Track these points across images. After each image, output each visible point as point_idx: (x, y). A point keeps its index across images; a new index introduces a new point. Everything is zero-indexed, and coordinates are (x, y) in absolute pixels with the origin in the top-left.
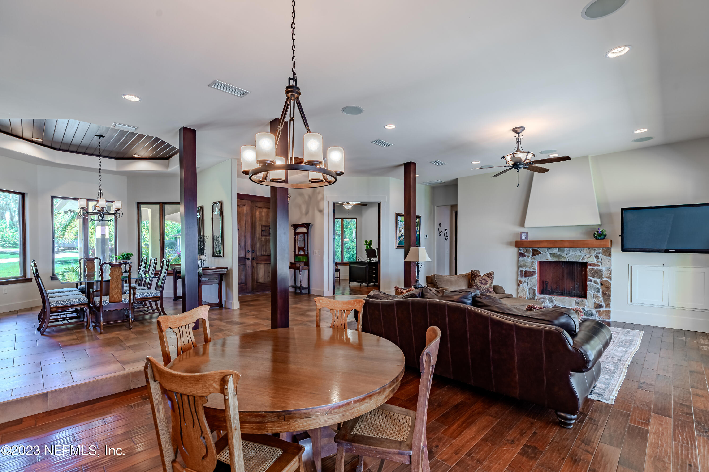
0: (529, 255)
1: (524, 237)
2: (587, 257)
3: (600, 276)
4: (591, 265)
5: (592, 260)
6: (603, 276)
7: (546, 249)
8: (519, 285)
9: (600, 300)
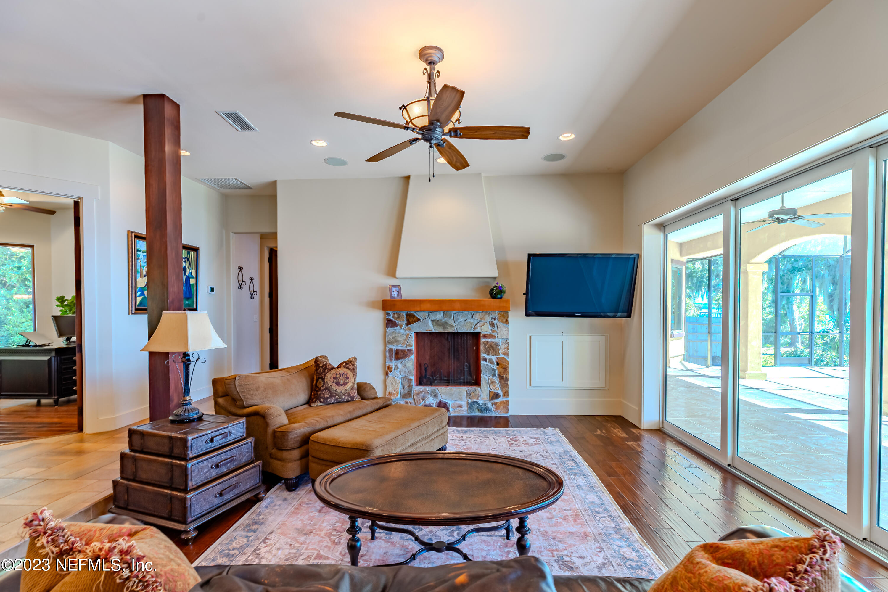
0: (402, 323)
1: (395, 294)
2: (480, 325)
3: (496, 352)
4: (485, 336)
5: (485, 329)
6: (500, 352)
7: (426, 314)
8: (387, 374)
9: (496, 386)
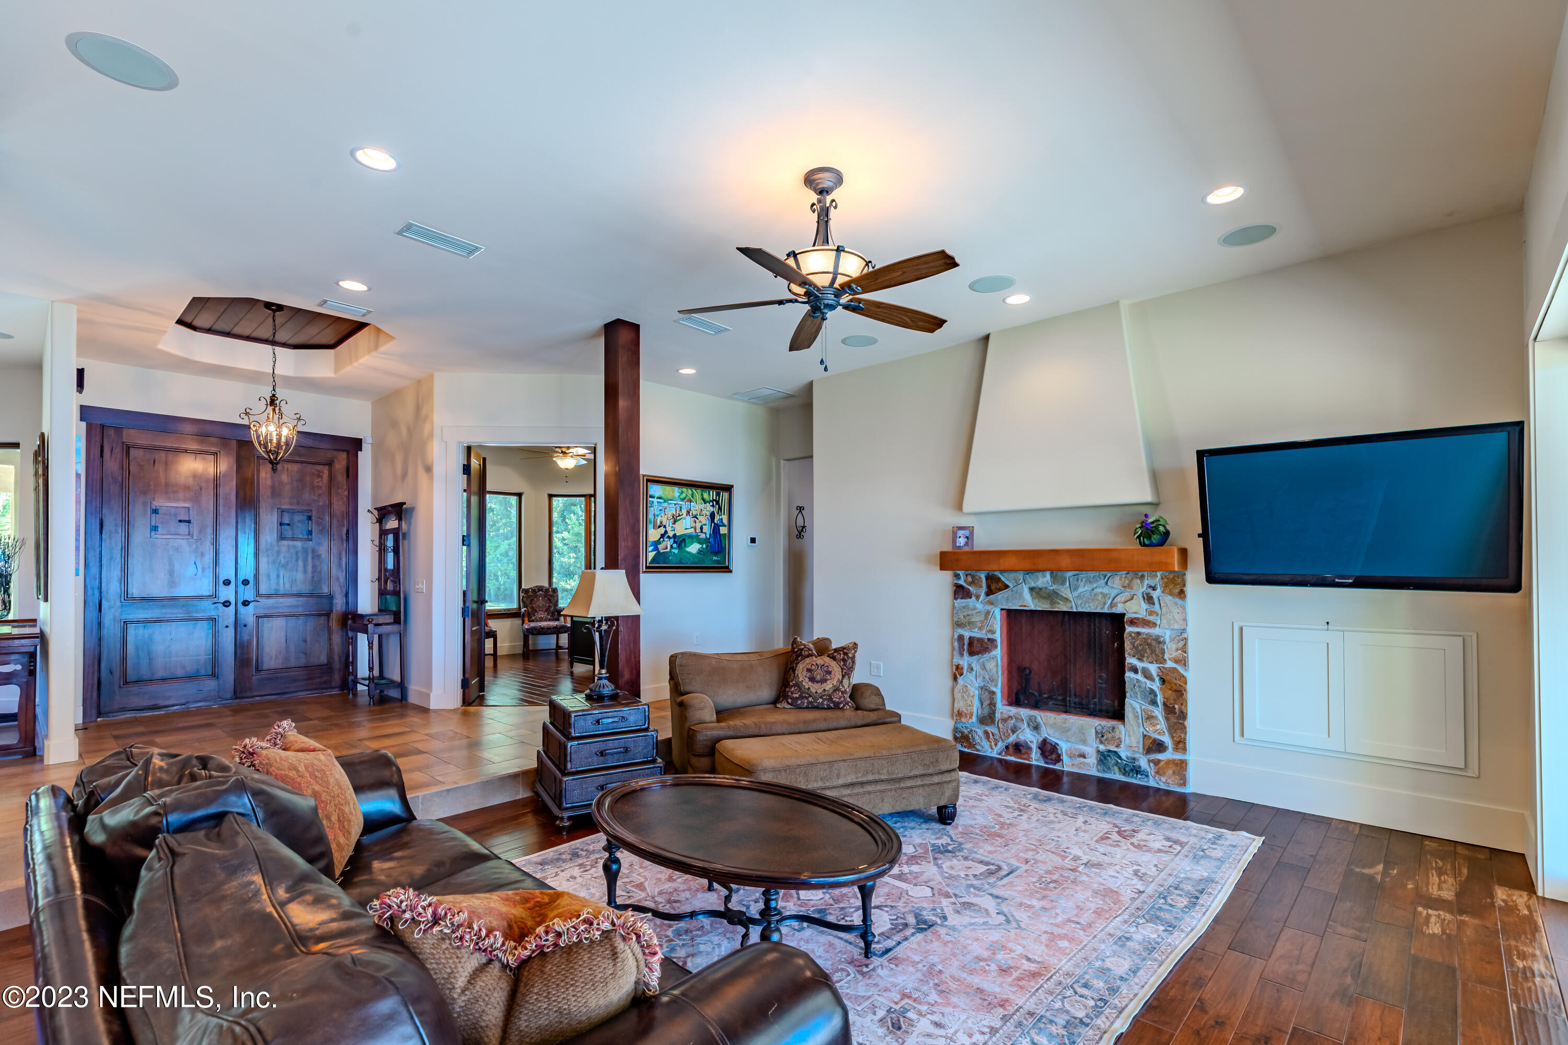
0: (979, 591)
1: (961, 541)
2: (1123, 599)
3: (1157, 655)
4: (1133, 622)
5: (1135, 608)
6: (1166, 657)
7: (1020, 575)
8: (955, 679)
9: (1158, 727)
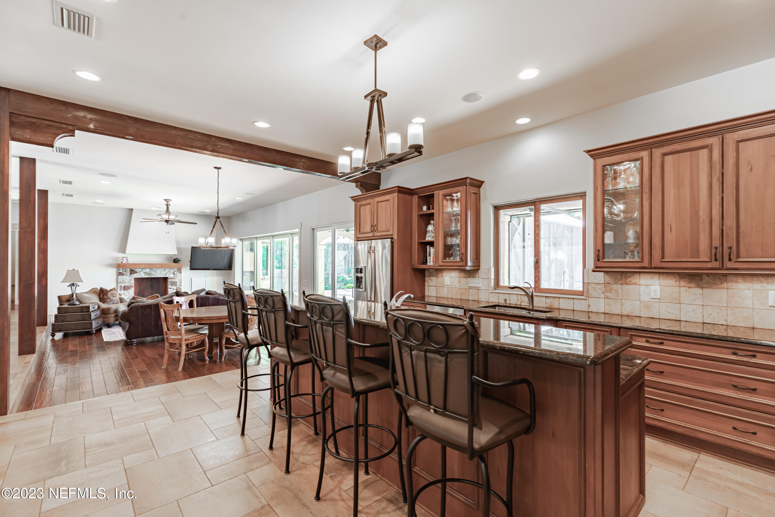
0: (127, 274)
1: (124, 261)
2: (168, 274)
3: (175, 285)
4: (170, 279)
5: (170, 275)
7: (141, 270)
